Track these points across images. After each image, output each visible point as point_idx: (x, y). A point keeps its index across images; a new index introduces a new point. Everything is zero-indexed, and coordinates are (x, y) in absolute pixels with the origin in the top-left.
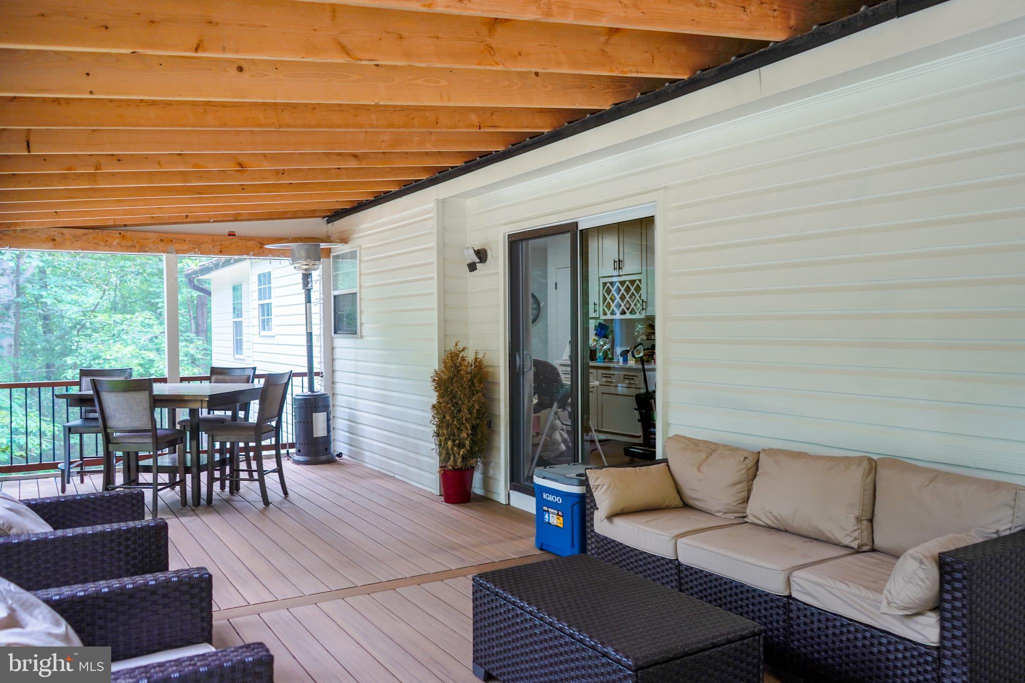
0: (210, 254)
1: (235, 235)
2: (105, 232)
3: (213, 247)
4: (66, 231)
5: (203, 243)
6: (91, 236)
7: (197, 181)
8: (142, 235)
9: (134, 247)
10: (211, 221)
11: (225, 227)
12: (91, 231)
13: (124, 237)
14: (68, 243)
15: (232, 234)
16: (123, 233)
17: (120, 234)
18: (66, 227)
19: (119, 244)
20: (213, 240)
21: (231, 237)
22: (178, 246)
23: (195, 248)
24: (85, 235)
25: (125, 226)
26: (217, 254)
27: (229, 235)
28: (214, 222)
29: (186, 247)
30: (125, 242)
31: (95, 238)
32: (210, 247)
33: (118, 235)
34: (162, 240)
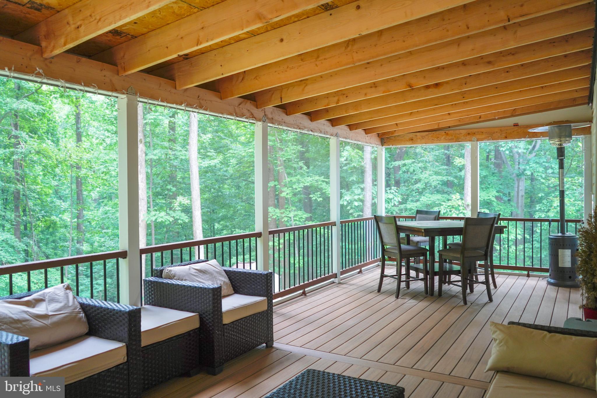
0: (499, 140)
1: (518, 125)
2: (438, 132)
3: (501, 135)
4: (418, 134)
5: (494, 133)
6: (430, 135)
7: (412, 99)
8: (457, 132)
9: (453, 139)
10: (497, 118)
11: (511, 121)
12: (430, 133)
13: (447, 134)
14: (419, 140)
15: (516, 125)
16: (447, 132)
17: (445, 132)
18: (419, 132)
19: (445, 138)
20: (501, 130)
21: (516, 127)
22: (478, 136)
23: (489, 137)
24: (427, 135)
25: (449, 127)
26: (503, 139)
27: (514, 126)
28: (499, 119)
29: (483, 136)
30: (448, 137)
31: (432, 136)
32: (499, 135)
33: (444, 133)
34: (469, 134)
